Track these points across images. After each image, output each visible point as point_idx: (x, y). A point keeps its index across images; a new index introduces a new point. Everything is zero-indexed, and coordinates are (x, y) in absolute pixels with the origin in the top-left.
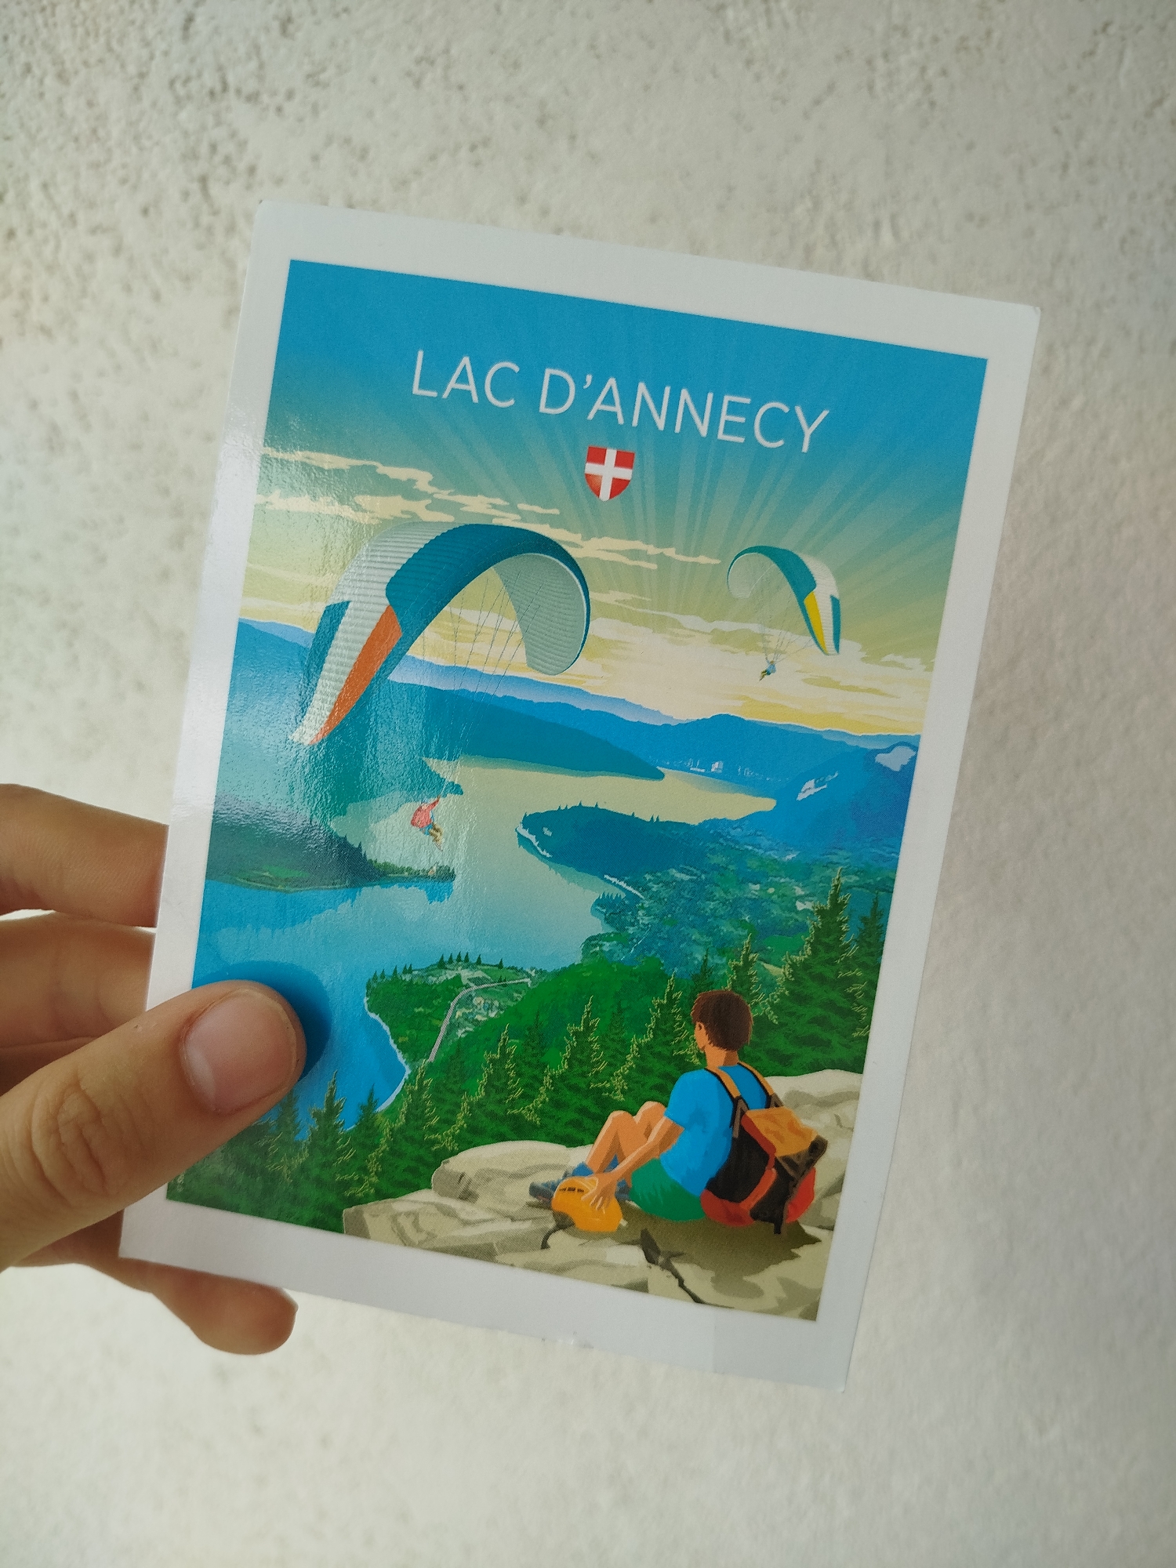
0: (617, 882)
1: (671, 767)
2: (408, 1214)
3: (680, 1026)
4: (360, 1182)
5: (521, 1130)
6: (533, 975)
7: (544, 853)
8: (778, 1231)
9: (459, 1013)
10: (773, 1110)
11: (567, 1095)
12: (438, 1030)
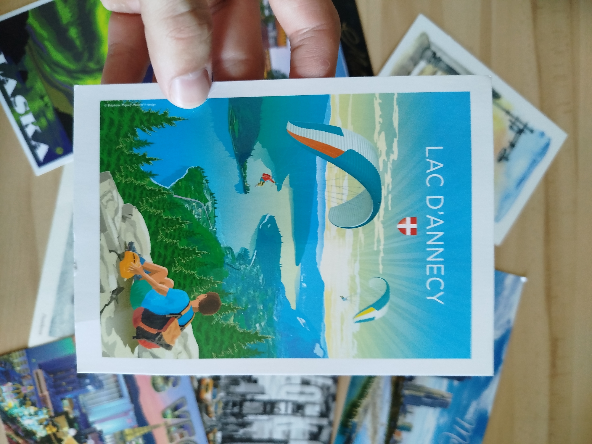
0: (255, 256)
1: (301, 269)
2: (112, 196)
3: (205, 288)
4: (122, 176)
5: (153, 235)
6: (214, 229)
7: (261, 226)
8: (134, 338)
9: (194, 204)
10: (179, 328)
11: (170, 250)
12: (186, 197)
